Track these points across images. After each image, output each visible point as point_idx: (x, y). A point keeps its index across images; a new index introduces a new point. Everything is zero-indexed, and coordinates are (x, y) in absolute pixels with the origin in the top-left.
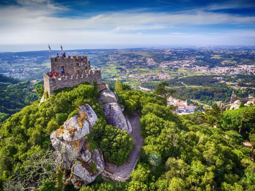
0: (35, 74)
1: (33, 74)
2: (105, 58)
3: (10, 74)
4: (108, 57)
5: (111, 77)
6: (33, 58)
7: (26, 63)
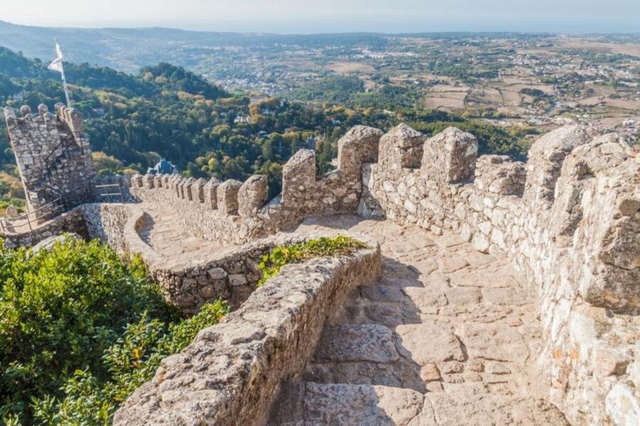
0: (299, 87)
1: (294, 87)
2: (500, 58)
3: (248, 83)
4: (511, 57)
5: (496, 114)
6: (315, 50)
7: (293, 60)
